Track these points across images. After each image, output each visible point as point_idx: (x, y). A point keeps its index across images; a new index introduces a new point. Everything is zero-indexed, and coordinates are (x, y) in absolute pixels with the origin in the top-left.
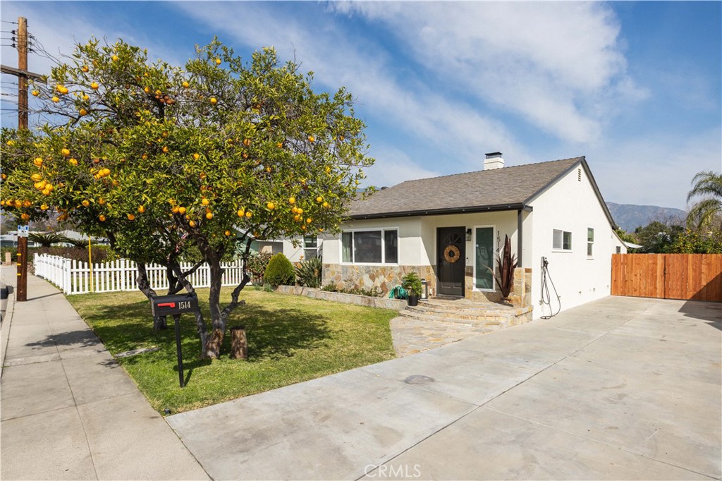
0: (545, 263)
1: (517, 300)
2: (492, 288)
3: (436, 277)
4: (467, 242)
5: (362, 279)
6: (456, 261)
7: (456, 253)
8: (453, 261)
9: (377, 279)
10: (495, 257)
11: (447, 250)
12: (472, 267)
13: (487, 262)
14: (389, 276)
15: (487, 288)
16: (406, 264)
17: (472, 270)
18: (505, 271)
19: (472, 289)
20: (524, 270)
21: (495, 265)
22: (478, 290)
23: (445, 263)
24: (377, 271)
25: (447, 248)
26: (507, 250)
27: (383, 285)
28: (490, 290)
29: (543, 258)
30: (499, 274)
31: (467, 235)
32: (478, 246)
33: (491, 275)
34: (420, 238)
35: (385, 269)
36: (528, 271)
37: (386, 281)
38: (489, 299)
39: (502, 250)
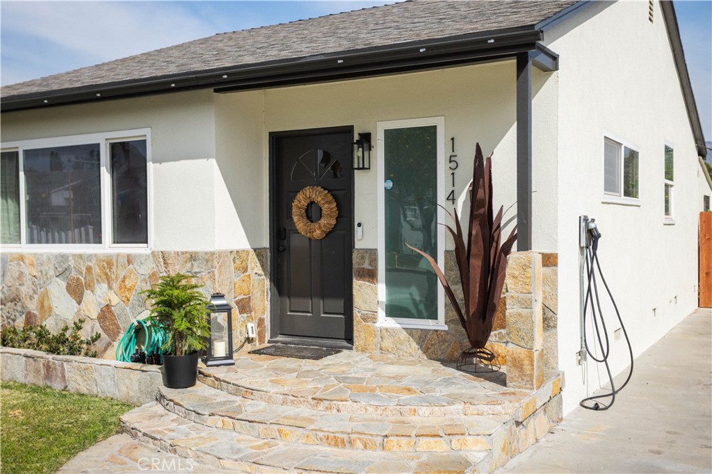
0: (592, 237)
1: (517, 364)
2: (434, 316)
3: (267, 283)
4: (358, 175)
5: (45, 296)
6: (327, 234)
7: (325, 208)
8: (318, 234)
9: (87, 294)
10: (443, 219)
11: (300, 200)
12: (373, 253)
13: (419, 236)
14: (123, 287)
15: (420, 316)
16: (172, 246)
17: (374, 260)
18: (476, 264)
19: (374, 319)
20: (539, 259)
21: (444, 243)
22: (392, 323)
23: (294, 242)
24: (89, 269)
25: (300, 196)
26: (480, 194)
27: (106, 314)
28: (428, 324)
29: (586, 219)
30: (456, 273)
31: (358, 153)
32: (390, 184)
33: (432, 277)
34: (213, 162)
35: (110, 264)
36: (549, 260)
37: (115, 300)
38: (426, 351)
39: (463, 198)
